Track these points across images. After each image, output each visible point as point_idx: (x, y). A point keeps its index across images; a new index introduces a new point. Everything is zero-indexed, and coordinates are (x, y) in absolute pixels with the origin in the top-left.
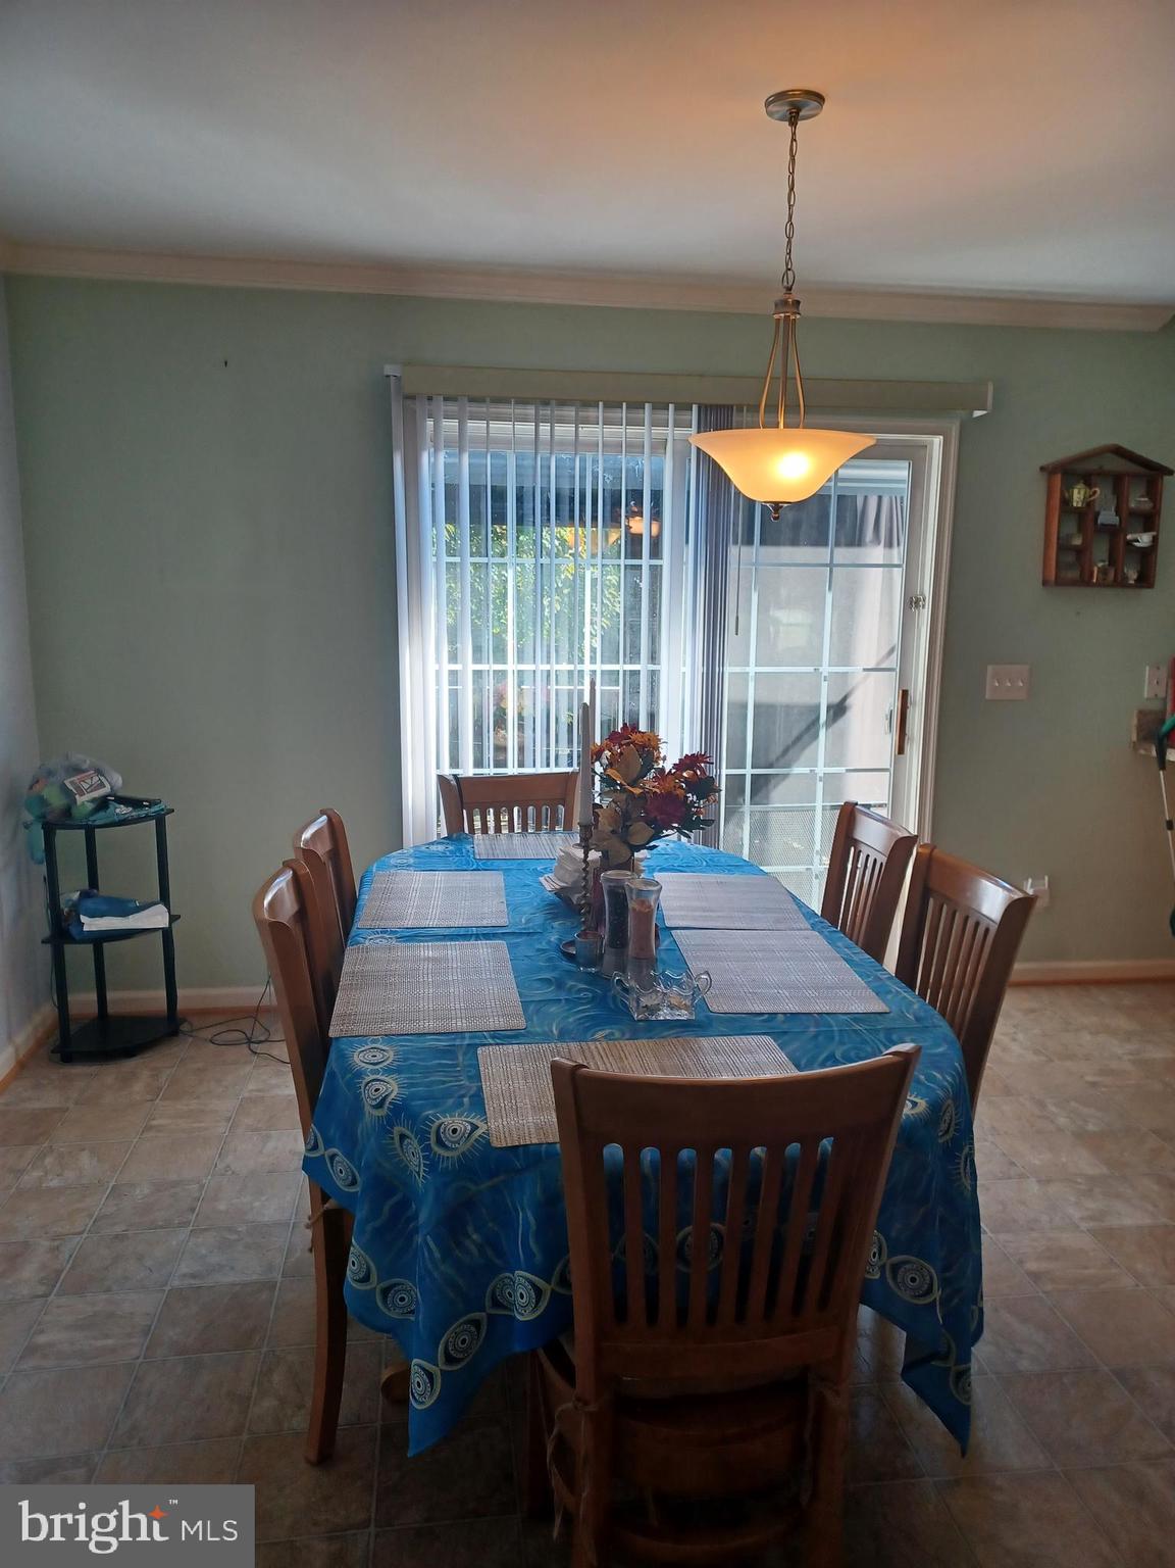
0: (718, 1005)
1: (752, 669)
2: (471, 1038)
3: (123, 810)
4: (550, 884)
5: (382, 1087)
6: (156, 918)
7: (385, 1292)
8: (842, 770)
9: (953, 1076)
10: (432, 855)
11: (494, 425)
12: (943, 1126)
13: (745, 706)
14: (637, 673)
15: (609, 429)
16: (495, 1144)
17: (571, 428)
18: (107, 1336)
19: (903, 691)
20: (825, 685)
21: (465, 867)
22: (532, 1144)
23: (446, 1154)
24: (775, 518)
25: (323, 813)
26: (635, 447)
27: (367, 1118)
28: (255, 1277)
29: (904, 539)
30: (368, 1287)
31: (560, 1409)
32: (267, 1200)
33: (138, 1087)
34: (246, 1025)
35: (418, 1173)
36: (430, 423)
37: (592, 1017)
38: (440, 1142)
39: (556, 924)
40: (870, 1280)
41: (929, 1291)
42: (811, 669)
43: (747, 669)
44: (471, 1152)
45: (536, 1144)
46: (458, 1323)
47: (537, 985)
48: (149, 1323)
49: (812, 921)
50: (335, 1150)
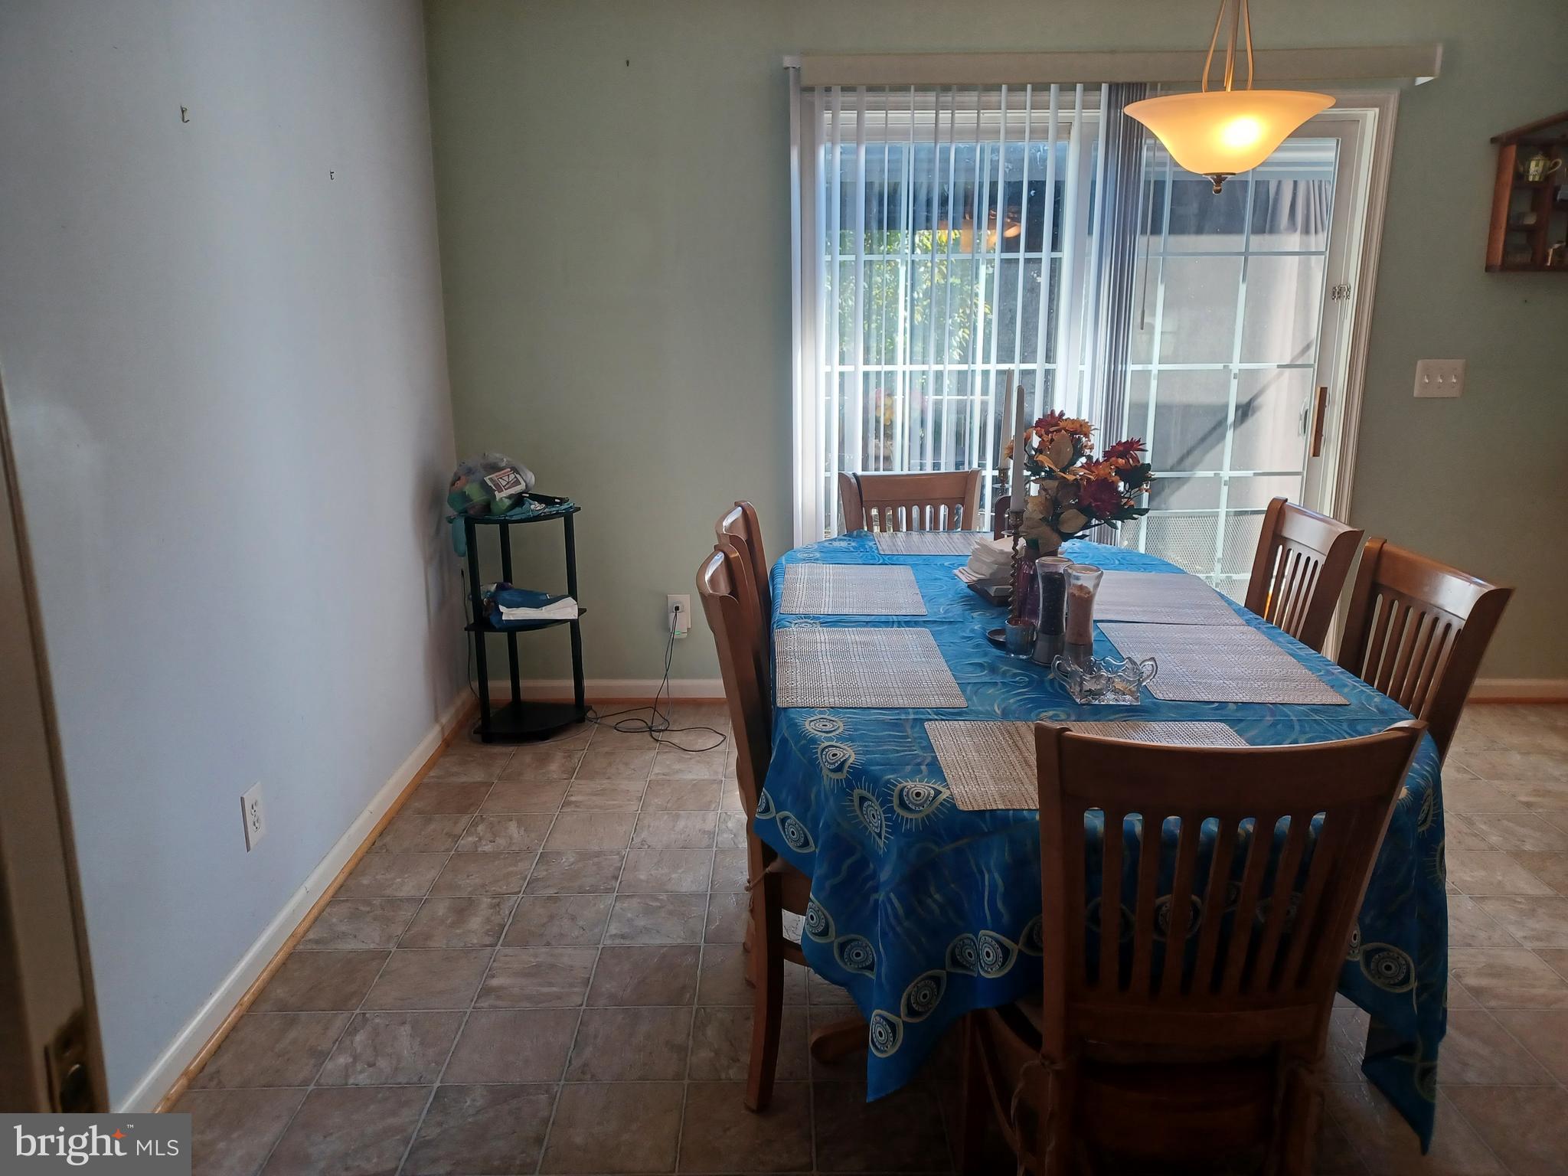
0: (1162, 693)
1: (1155, 367)
2: (914, 713)
3: (536, 506)
4: (965, 576)
5: (840, 754)
6: (566, 610)
7: (842, 947)
8: (1250, 473)
9: (1429, 765)
10: (836, 550)
11: (892, 114)
12: (1421, 817)
13: (1146, 407)
14: (1033, 372)
15: (1013, 114)
16: (962, 807)
17: (973, 114)
18: (551, 985)
19: (1321, 388)
20: (1234, 383)
21: (871, 562)
22: (998, 810)
23: (910, 816)
24: (1218, 192)
25: (737, 505)
26: (1039, 133)
27: (826, 782)
28: (680, 941)
29: (1328, 221)
30: (828, 941)
31: (1025, 1066)
32: (683, 872)
33: (554, 767)
34: (646, 715)
35: (880, 835)
36: (827, 116)
37: (1031, 700)
38: (903, 804)
39: (975, 615)
40: (1351, 961)
41: (1406, 980)
42: (1220, 366)
43: (1150, 367)
44: (935, 814)
45: (1002, 810)
46: (919, 978)
47: (970, 669)
48: (588, 976)
49: (1246, 617)
50: (787, 813)
